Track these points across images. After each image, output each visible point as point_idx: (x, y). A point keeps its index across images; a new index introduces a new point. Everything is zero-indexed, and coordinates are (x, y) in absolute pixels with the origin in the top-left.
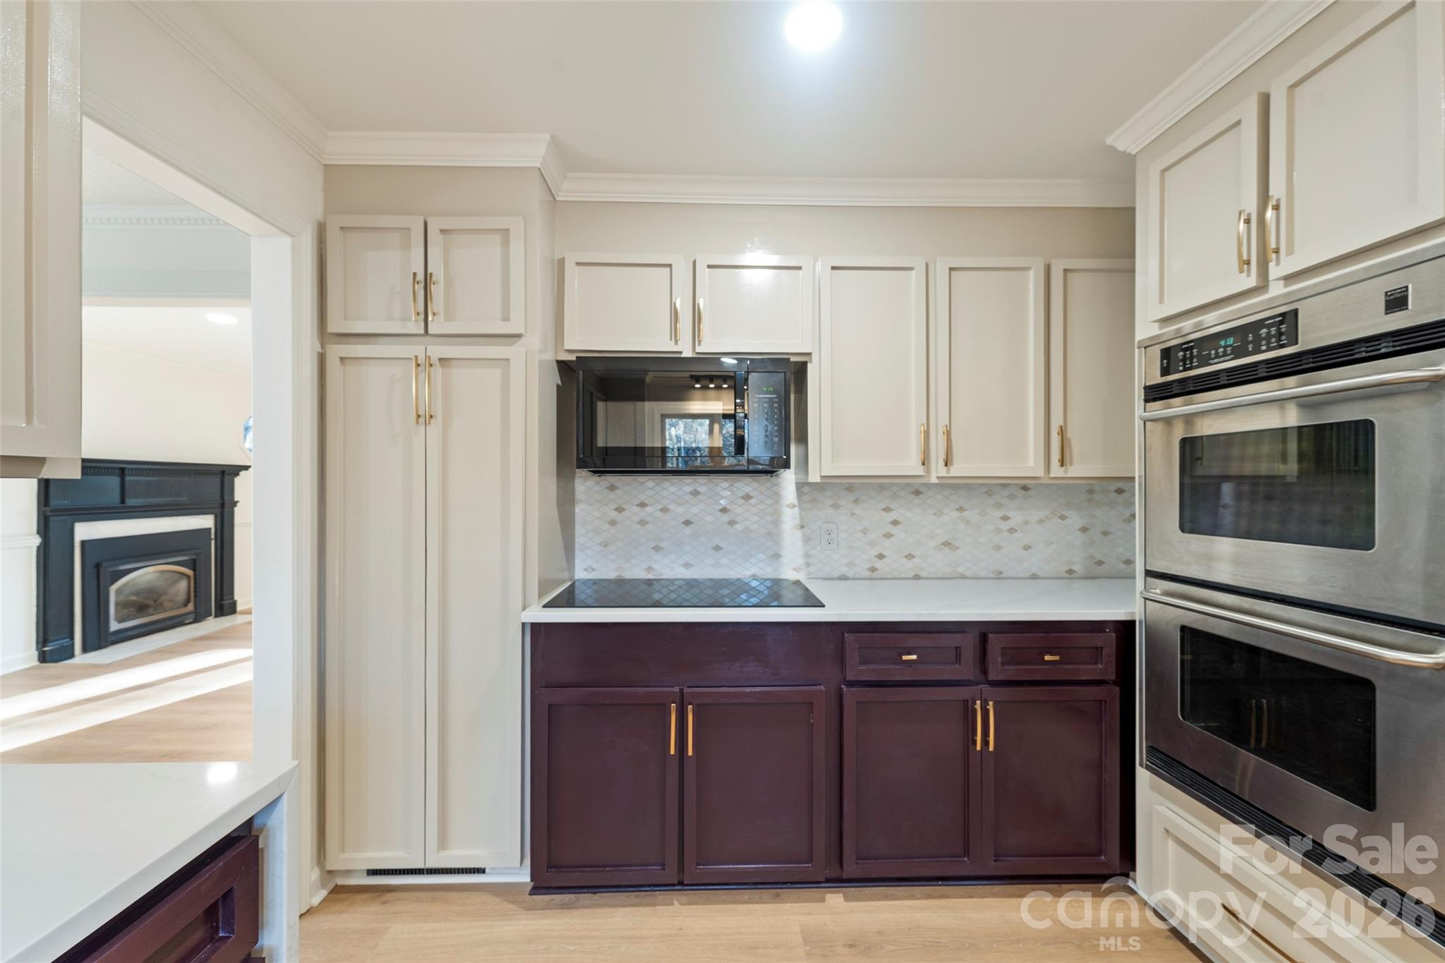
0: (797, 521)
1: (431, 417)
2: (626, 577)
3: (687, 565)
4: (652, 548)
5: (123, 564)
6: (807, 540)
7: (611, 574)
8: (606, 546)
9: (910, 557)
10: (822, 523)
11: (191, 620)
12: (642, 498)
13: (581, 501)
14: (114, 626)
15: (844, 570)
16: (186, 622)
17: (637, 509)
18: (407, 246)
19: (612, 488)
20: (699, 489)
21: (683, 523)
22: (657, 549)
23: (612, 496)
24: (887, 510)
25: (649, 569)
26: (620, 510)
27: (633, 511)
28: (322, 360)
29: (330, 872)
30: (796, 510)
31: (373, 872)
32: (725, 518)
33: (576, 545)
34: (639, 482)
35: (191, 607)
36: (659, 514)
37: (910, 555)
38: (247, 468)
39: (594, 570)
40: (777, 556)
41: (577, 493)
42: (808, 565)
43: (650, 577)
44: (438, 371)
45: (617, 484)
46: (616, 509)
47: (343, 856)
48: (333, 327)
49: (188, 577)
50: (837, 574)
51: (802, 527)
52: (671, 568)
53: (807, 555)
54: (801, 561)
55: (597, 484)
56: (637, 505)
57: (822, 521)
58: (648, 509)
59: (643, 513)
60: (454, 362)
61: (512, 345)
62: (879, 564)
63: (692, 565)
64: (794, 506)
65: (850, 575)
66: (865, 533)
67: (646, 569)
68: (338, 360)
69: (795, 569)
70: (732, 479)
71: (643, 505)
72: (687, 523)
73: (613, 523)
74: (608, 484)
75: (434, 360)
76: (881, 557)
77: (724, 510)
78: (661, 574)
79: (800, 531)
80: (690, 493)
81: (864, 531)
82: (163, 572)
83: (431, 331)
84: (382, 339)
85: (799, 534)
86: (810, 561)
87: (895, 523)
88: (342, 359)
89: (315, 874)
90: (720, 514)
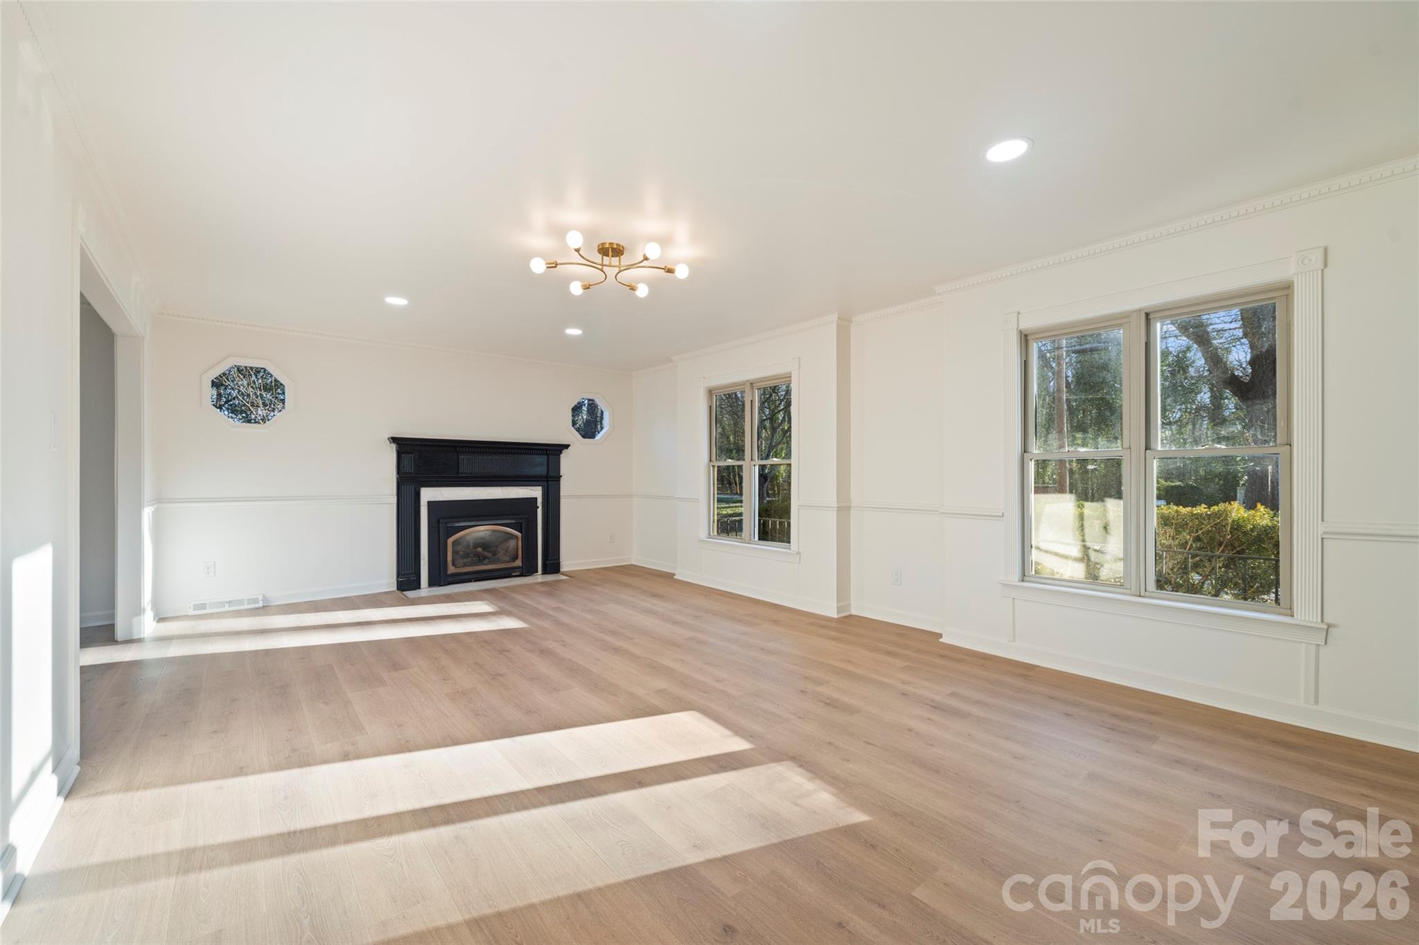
5: (458, 522)
11: (518, 574)
14: (451, 569)
16: (514, 574)
35: (518, 563)
38: (567, 446)
49: (517, 537)
82: (494, 531)
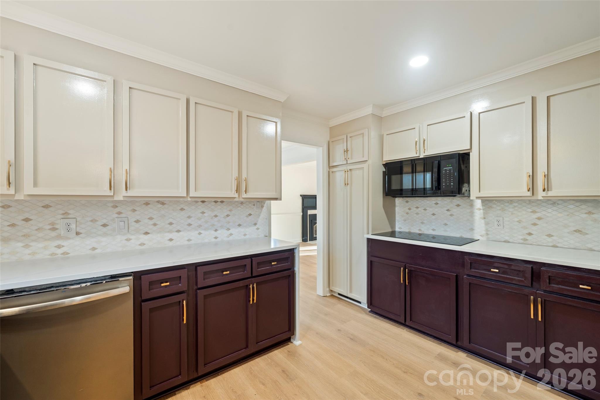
0: (482, 216)
1: (348, 184)
2: (412, 232)
3: (434, 230)
4: (421, 223)
6: (487, 224)
7: (407, 231)
8: (405, 221)
9: (550, 236)
10: (495, 217)
12: (418, 205)
13: (397, 206)
14: (314, 236)
15: (507, 238)
17: (415, 209)
18: (343, 143)
19: (407, 202)
20: (438, 202)
21: (432, 214)
22: (422, 223)
23: (407, 204)
24: (534, 212)
25: (420, 230)
26: (410, 209)
27: (414, 209)
28: (329, 172)
29: (332, 291)
30: (482, 211)
31: (339, 294)
32: (449, 213)
33: (396, 220)
34: (416, 200)
36: (423, 211)
37: (550, 235)
39: (401, 228)
40: (472, 229)
41: (396, 203)
42: (487, 234)
43: (420, 232)
44: (349, 172)
45: (409, 201)
46: (408, 209)
47: (332, 287)
48: (331, 165)
50: (503, 240)
51: (485, 218)
52: (427, 230)
53: (487, 230)
54: (484, 232)
55: (403, 200)
56: (415, 208)
57: (495, 216)
58: (419, 209)
59: (418, 210)
60: (353, 170)
61: (365, 163)
62: (529, 238)
63: (435, 230)
64: (480, 209)
65: (511, 240)
66: (520, 223)
67: (418, 230)
68: (331, 172)
69: (481, 236)
70: (452, 199)
71: (417, 208)
72: (434, 214)
73: (407, 213)
74: (406, 201)
75: (349, 170)
76: (530, 234)
77: (448, 210)
78: (424, 232)
79: (484, 220)
80: (435, 204)
81: (519, 222)
83: (348, 163)
84: (340, 166)
85: (483, 221)
86: (488, 233)
87: (539, 219)
88: (332, 172)
89: (328, 289)
90: (447, 211)
